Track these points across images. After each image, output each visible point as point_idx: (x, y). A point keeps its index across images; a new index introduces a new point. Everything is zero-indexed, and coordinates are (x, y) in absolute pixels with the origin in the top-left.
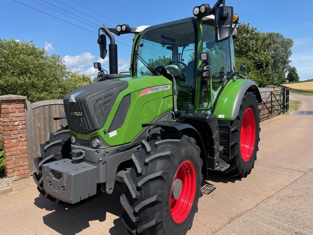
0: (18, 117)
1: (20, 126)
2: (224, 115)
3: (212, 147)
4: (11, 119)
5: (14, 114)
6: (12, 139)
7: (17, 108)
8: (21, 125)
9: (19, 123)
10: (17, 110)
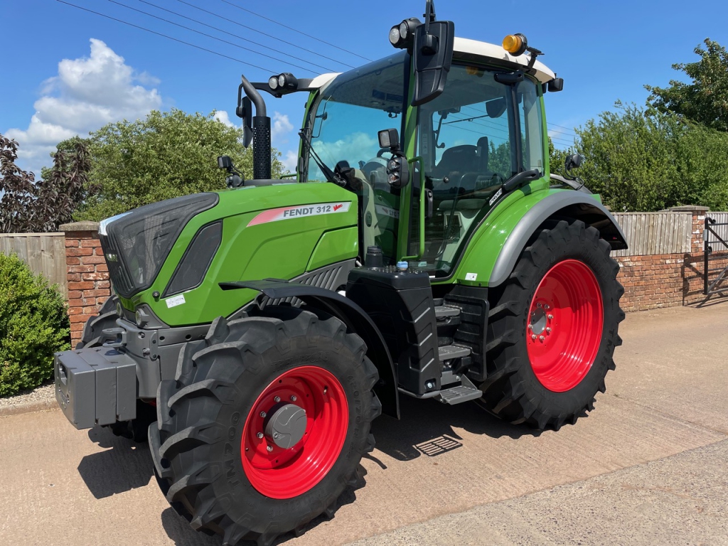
0: (95, 265)
1: (99, 282)
2: (476, 274)
3: (415, 344)
4: (82, 268)
5: (88, 259)
6: (83, 307)
7: (94, 248)
8: (100, 280)
9: (97, 276)
10: (94, 251)
